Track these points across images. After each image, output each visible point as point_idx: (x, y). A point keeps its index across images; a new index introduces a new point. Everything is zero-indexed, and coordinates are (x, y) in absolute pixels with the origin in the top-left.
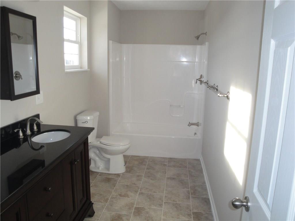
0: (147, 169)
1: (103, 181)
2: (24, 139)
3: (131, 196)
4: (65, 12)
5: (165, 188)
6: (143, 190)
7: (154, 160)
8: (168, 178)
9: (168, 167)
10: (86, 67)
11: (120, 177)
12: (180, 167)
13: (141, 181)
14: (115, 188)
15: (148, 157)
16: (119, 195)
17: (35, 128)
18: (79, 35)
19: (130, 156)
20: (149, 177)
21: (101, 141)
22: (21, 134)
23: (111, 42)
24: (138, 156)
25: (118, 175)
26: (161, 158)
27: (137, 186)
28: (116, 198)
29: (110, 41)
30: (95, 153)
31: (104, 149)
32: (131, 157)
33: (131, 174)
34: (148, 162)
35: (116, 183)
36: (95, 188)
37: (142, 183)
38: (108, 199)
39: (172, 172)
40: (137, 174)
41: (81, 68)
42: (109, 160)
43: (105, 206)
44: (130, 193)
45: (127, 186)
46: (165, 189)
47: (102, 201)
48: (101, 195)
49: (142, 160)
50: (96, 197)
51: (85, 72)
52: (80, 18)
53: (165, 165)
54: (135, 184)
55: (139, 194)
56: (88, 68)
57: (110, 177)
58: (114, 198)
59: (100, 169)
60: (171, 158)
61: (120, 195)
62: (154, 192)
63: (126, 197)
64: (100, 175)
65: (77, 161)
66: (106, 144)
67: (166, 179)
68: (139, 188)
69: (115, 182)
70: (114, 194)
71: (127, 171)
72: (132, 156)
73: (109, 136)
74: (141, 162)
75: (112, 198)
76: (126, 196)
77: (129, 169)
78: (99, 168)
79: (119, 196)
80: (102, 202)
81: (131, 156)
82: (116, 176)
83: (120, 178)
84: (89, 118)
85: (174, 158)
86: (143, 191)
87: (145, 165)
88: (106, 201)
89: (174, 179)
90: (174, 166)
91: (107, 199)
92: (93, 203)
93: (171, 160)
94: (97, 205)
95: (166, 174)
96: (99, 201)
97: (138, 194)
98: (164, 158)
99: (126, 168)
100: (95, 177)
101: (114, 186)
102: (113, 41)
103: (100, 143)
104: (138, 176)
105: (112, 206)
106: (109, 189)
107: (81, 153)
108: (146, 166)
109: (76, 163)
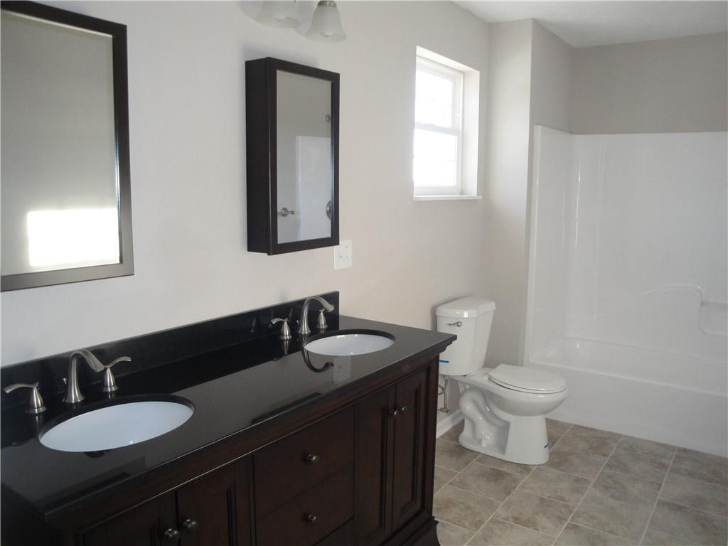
0: (609, 466)
1: (483, 476)
2: (291, 341)
3: (543, 528)
4: (418, 60)
5: (646, 528)
6: (580, 520)
7: (634, 448)
8: (662, 504)
9: (671, 471)
10: (472, 190)
11: (529, 473)
12: (710, 480)
13: (583, 493)
14: (507, 498)
15: (620, 435)
16: (513, 517)
17: (322, 321)
18: (460, 115)
19: (571, 424)
20: (606, 488)
21: (490, 374)
22: (286, 330)
23: (538, 129)
24: (592, 429)
25: (525, 468)
26: (657, 444)
27: (567, 506)
28: (503, 523)
29: (536, 127)
30: (475, 402)
31: (496, 395)
32: (572, 429)
33: (561, 473)
34: (614, 449)
35: (515, 487)
36: (459, 489)
37: (584, 500)
38: (481, 522)
39: (679, 488)
40: (576, 475)
41: (461, 194)
42: (506, 426)
43: (470, 537)
44: (541, 520)
45: (542, 499)
46: (646, 530)
47: (467, 524)
48: (468, 508)
49: (598, 442)
50: (454, 510)
51: (471, 202)
52: (464, 73)
53: (664, 466)
54: (562, 499)
55: (567, 527)
56: (478, 195)
57: (504, 469)
58: (498, 522)
59: (484, 444)
60: (685, 451)
61: (517, 520)
62: (610, 532)
63: (528, 527)
64: (479, 460)
65: (401, 411)
66: (502, 384)
67: (656, 503)
68: (571, 512)
69: (513, 485)
70: (501, 512)
71: (551, 463)
72: (575, 426)
73: (522, 365)
74: (595, 444)
75: (493, 521)
76: (531, 524)
77: (558, 458)
78: (480, 442)
79: (511, 520)
80: (464, 527)
81: (571, 427)
82: (519, 469)
83: (527, 478)
84: (466, 315)
85: (697, 452)
86: (581, 522)
87: (604, 456)
88: (477, 525)
89: (680, 508)
90: (691, 474)
91: (479, 521)
92: (437, 522)
93: (684, 453)
94: (452, 531)
95: (659, 489)
96: (459, 521)
97: (565, 526)
98: (665, 446)
99: (551, 454)
100: (467, 463)
101: (508, 494)
102: (544, 125)
103: (490, 379)
104: (578, 480)
105: (486, 540)
106: (492, 499)
107: (417, 392)
108: (608, 459)
109: (395, 413)
